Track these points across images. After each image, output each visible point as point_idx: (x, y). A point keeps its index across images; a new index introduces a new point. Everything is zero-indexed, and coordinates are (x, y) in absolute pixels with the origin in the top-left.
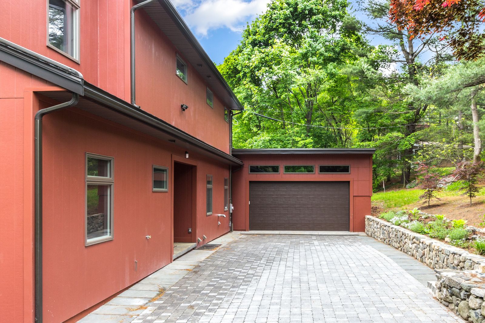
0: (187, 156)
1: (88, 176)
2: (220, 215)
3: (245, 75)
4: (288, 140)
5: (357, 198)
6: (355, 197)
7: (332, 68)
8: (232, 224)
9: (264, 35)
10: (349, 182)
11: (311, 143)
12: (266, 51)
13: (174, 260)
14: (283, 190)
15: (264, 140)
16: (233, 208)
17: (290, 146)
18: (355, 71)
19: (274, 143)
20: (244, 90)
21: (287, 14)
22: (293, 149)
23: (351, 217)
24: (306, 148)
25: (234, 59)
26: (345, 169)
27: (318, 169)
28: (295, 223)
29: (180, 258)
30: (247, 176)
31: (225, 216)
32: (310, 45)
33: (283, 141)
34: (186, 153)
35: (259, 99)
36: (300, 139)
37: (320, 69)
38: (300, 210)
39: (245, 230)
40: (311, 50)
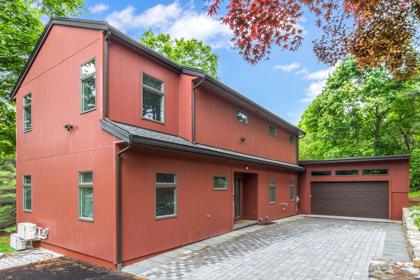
0: (247, 168)
1: (157, 183)
2: (283, 204)
3: (325, 110)
4: (356, 151)
5: (395, 194)
6: (393, 193)
7: (392, 94)
8: (299, 210)
9: (339, 79)
10: (388, 181)
11: (373, 152)
12: (338, 91)
13: (234, 230)
14: (335, 188)
15: (335, 153)
16: (298, 199)
17: (356, 155)
18: (413, 93)
19: (344, 154)
20: (324, 120)
21: (355, 61)
22: (360, 157)
23: (389, 208)
24: (370, 156)
25: (319, 100)
26: (385, 172)
27: (362, 172)
28: (344, 211)
29: (241, 229)
30: (309, 178)
31: (287, 205)
32: (373, 81)
33: (351, 152)
34: (247, 166)
35: (334, 125)
36: (363, 150)
37: (380, 97)
38: (347, 202)
39: (308, 214)
40: (373, 84)
